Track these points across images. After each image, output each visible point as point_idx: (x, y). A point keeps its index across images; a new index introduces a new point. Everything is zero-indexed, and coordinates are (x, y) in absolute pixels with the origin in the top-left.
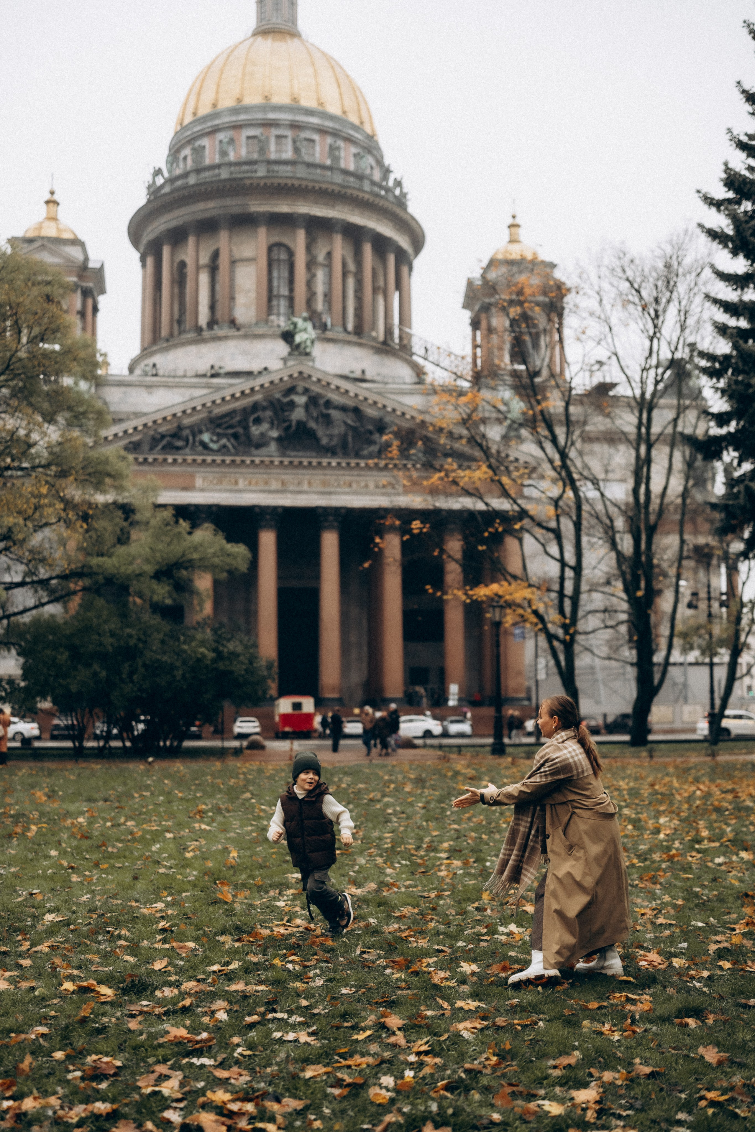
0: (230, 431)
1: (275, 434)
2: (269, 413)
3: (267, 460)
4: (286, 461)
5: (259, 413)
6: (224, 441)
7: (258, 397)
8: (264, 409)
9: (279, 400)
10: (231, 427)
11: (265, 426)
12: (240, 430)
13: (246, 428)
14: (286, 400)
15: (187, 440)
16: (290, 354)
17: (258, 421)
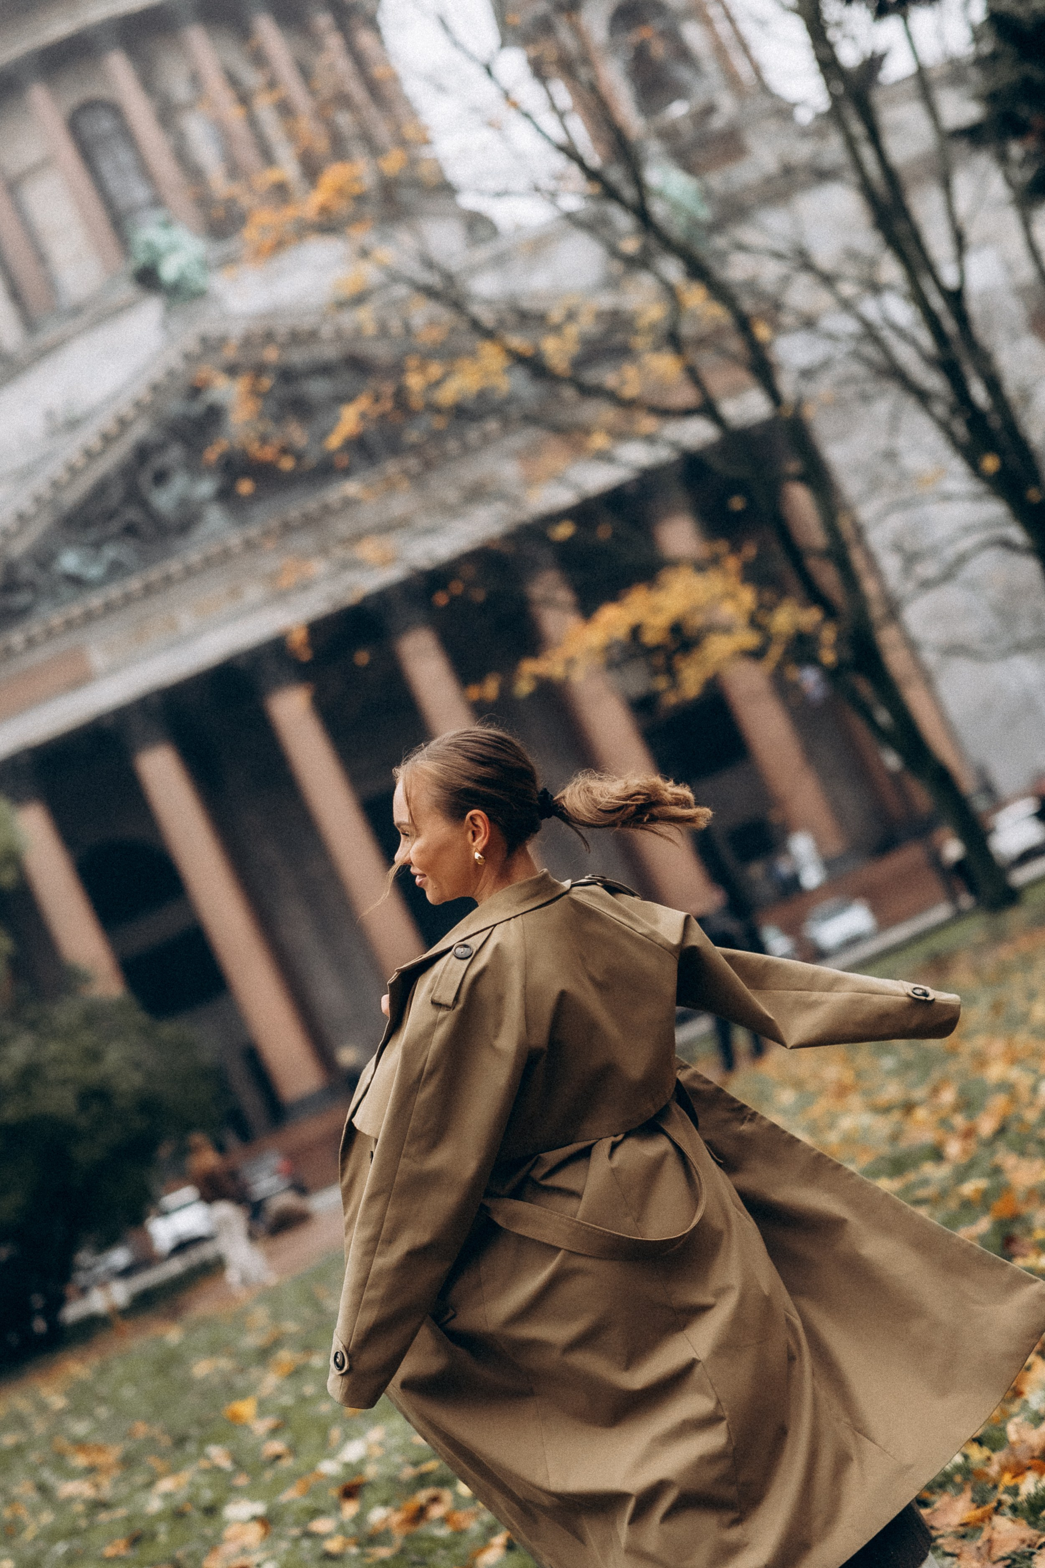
0: (115, 526)
1: (206, 487)
2: (175, 454)
3: (214, 549)
4: (253, 531)
5: (158, 462)
6: (111, 552)
7: (141, 430)
8: (161, 447)
9: (186, 418)
10: (110, 515)
11: (179, 484)
12: (132, 514)
13: (144, 504)
14: (197, 408)
15: (31, 585)
16: (168, 309)
17: (161, 478)
